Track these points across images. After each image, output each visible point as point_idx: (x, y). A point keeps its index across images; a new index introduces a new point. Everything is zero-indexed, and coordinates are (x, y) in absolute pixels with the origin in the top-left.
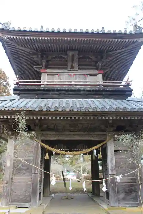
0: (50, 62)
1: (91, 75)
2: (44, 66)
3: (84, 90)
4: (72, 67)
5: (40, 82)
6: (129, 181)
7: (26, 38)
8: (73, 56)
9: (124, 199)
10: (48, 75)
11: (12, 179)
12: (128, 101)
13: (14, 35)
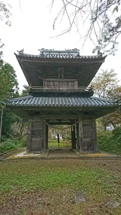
0: (48, 74)
1: (71, 82)
2: (44, 76)
3: (67, 93)
4: (61, 77)
5: (43, 88)
6: (90, 140)
7: (34, 61)
8: (61, 70)
9: (87, 149)
10: (47, 82)
11: (31, 140)
12: (91, 98)
13: (27, 59)
